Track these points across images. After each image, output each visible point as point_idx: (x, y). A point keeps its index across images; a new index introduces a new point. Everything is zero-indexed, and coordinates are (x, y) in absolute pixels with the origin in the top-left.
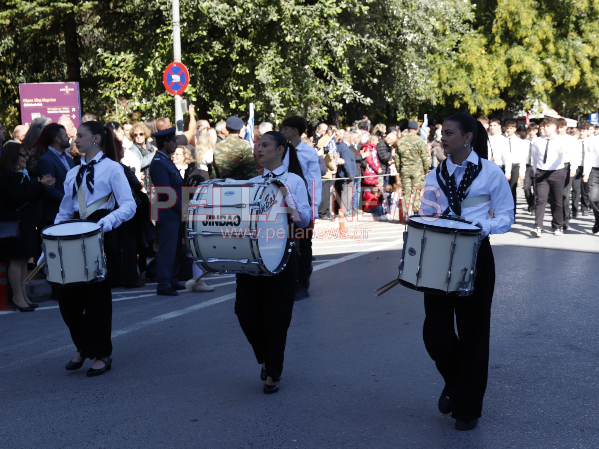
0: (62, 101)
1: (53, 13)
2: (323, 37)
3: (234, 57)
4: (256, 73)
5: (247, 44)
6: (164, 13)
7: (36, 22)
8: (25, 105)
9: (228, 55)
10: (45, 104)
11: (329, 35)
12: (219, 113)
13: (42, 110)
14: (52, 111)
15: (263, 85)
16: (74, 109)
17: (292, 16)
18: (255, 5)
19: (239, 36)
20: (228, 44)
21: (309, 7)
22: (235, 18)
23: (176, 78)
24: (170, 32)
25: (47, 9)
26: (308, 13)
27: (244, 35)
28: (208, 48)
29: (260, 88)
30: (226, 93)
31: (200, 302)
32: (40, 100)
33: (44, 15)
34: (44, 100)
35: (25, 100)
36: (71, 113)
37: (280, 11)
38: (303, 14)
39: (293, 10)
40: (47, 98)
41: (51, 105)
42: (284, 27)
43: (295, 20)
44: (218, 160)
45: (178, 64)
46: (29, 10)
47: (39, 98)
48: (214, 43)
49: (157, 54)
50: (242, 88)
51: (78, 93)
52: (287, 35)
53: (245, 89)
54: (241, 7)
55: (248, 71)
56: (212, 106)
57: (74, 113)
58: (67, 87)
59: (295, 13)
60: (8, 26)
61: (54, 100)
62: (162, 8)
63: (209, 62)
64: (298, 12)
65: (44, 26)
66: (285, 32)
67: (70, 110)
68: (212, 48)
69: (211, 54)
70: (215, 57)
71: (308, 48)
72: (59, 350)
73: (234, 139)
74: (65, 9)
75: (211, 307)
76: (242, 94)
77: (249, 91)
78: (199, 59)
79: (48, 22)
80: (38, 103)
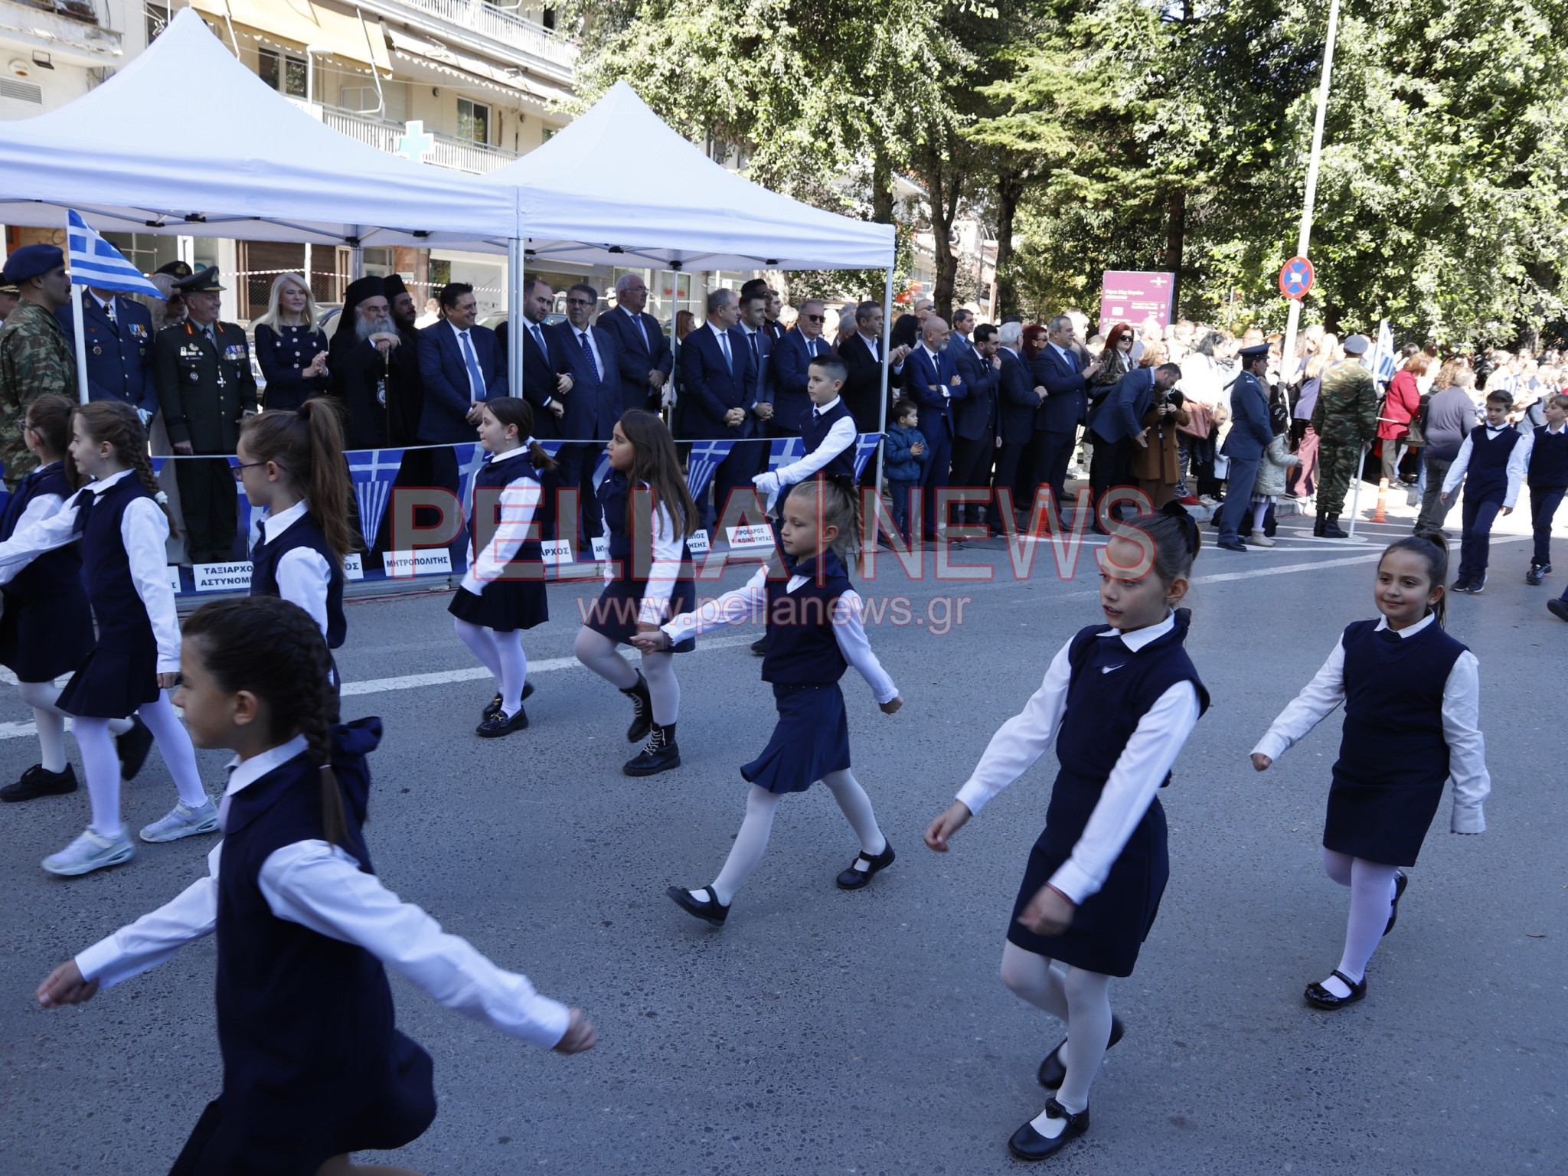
0: (1151, 295)
1: (1158, 186)
2: (1526, 232)
3: (1387, 252)
4: (1414, 276)
5: (1406, 236)
6: (1300, 191)
7: (1135, 196)
8: (1107, 297)
9: (1377, 249)
10: (1130, 297)
11: (1536, 229)
12: (1353, 326)
13: (1126, 305)
14: (1137, 306)
15: (1421, 293)
16: (1163, 306)
17: (1481, 200)
18: (1429, 185)
19: (1399, 224)
20: (1381, 234)
21: (1511, 190)
22: (1396, 202)
23: (1296, 277)
24: (1298, 218)
25: (1152, 182)
26: (1508, 199)
27: (1404, 223)
28: (1350, 238)
29: (1415, 296)
30: (1366, 298)
31: (1268, 567)
32: (1124, 293)
33: (1148, 188)
34: (1131, 292)
35: (1107, 291)
36: (1159, 311)
37: (1463, 193)
38: (1499, 200)
39: (1486, 193)
40: (1133, 290)
41: (1137, 298)
42: (1466, 215)
43: (1484, 205)
44: (1326, 390)
45: (1302, 259)
46: (1132, 182)
47: (1126, 289)
48: (1360, 233)
49: (1279, 244)
50: (1390, 295)
51: (1172, 286)
52: (1469, 226)
53: (1395, 298)
54: (1408, 187)
55: (1402, 272)
56: (1345, 315)
57: (1162, 310)
58: (1159, 278)
59: (1487, 197)
60: (1103, 201)
61: (1142, 293)
62: (1298, 184)
63: (1349, 257)
64: (1492, 196)
65: (1146, 202)
66: (1468, 222)
67: (1159, 306)
68: (1357, 238)
69: (1353, 248)
70: (1359, 251)
71: (1497, 246)
72: (1085, 594)
73: (1351, 365)
74: (1174, 182)
75: (1279, 575)
76: (1389, 303)
77: (1399, 299)
78: (1336, 254)
79: (1151, 196)
80: (1122, 295)
